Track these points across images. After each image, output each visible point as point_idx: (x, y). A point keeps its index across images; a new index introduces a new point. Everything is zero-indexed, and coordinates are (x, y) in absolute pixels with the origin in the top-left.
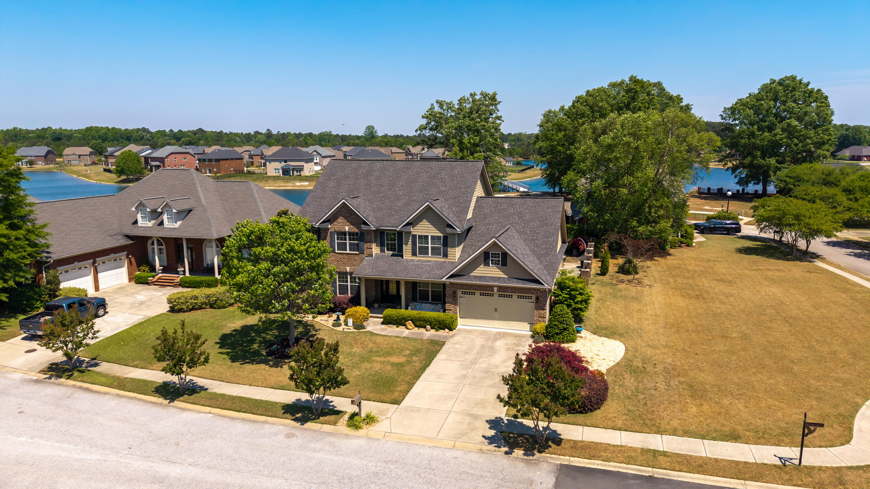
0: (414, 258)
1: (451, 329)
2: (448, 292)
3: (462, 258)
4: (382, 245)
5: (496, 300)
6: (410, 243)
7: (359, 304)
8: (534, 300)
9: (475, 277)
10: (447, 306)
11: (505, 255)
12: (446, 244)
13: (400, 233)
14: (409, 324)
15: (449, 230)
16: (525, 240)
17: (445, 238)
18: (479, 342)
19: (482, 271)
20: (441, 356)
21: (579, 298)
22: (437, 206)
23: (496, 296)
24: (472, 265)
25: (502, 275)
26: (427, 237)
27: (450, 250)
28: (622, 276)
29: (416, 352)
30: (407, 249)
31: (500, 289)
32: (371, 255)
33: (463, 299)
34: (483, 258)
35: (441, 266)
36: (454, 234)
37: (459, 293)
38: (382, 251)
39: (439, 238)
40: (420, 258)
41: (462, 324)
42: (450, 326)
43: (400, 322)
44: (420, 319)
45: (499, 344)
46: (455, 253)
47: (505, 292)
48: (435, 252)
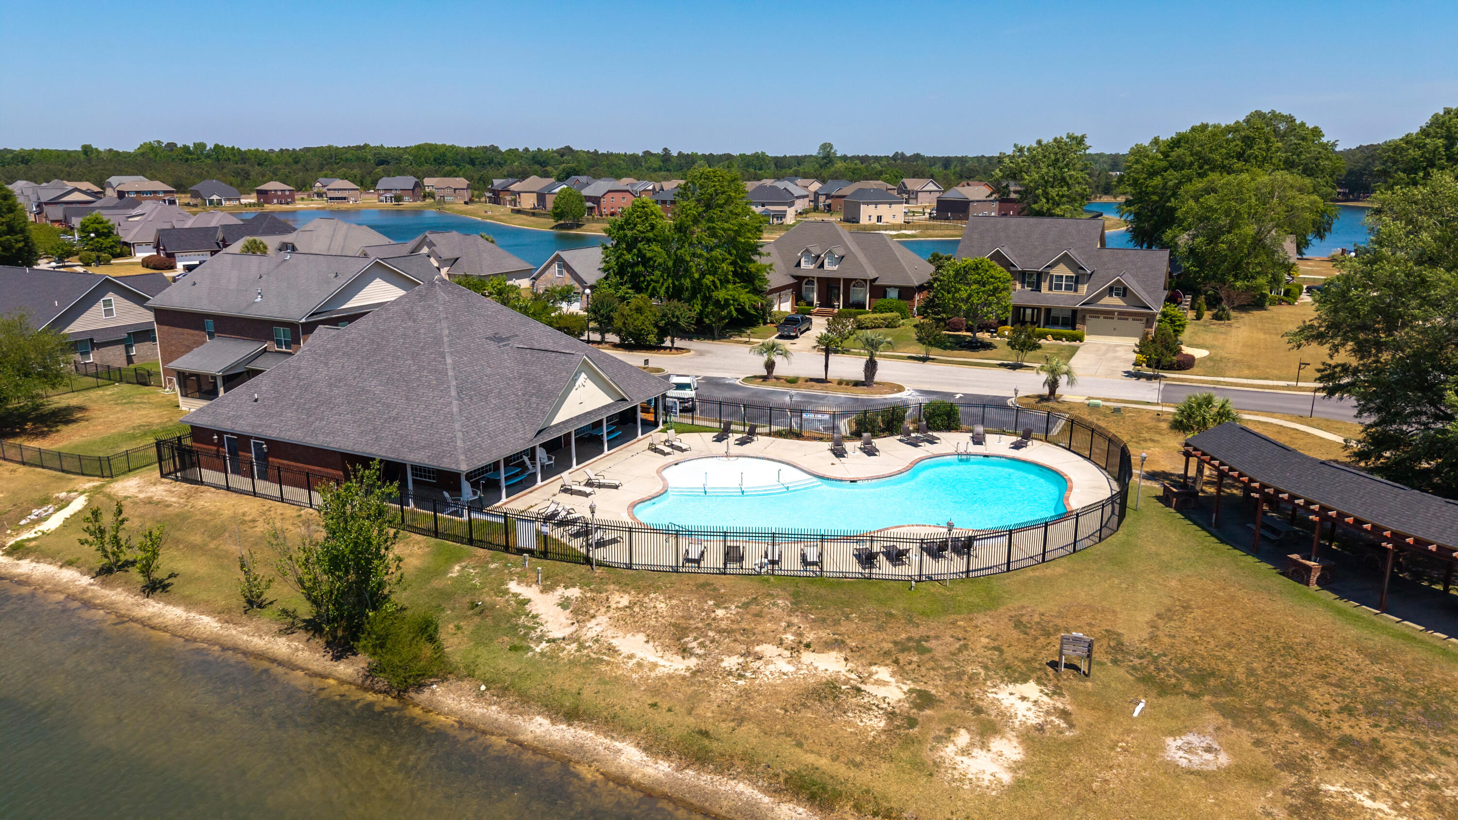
0: (1050, 292)
1: (1081, 341)
2: (1079, 316)
3: (1088, 294)
4: (1023, 282)
5: (1115, 322)
6: (1048, 281)
8: (1144, 321)
9: (1102, 305)
10: (1078, 326)
11: (1125, 289)
12: (1077, 282)
13: (1039, 274)
14: (1049, 337)
15: (1081, 271)
16: (1138, 281)
17: (1077, 277)
19: (1107, 300)
20: (1081, 350)
21: (1178, 323)
22: (1073, 253)
23: (1116, 319)
24: (1100, 296)
25: (1121, 303)
26: (1062, 277)
27: (1080, 286)
28: (1215, 321)
29: (1063, 351)
30: (1045, 286)
31: (1120, 313)
32: (1015, 290)
33: (1090, 321)
34: (1108, 291)
35: (1073, 297)
36: (1084, 275)
37: (1087, 317)
38: (1023, 287)
39: (1072, 277)
40: (1055, 292)
41: (1087, 338)
42: (1079, 339)
43: (1040, 336)
44: (1057, 334)
45: (1120, 347)
46: (1084, 289)
47: (1123, 315)
48: (1068, 288)
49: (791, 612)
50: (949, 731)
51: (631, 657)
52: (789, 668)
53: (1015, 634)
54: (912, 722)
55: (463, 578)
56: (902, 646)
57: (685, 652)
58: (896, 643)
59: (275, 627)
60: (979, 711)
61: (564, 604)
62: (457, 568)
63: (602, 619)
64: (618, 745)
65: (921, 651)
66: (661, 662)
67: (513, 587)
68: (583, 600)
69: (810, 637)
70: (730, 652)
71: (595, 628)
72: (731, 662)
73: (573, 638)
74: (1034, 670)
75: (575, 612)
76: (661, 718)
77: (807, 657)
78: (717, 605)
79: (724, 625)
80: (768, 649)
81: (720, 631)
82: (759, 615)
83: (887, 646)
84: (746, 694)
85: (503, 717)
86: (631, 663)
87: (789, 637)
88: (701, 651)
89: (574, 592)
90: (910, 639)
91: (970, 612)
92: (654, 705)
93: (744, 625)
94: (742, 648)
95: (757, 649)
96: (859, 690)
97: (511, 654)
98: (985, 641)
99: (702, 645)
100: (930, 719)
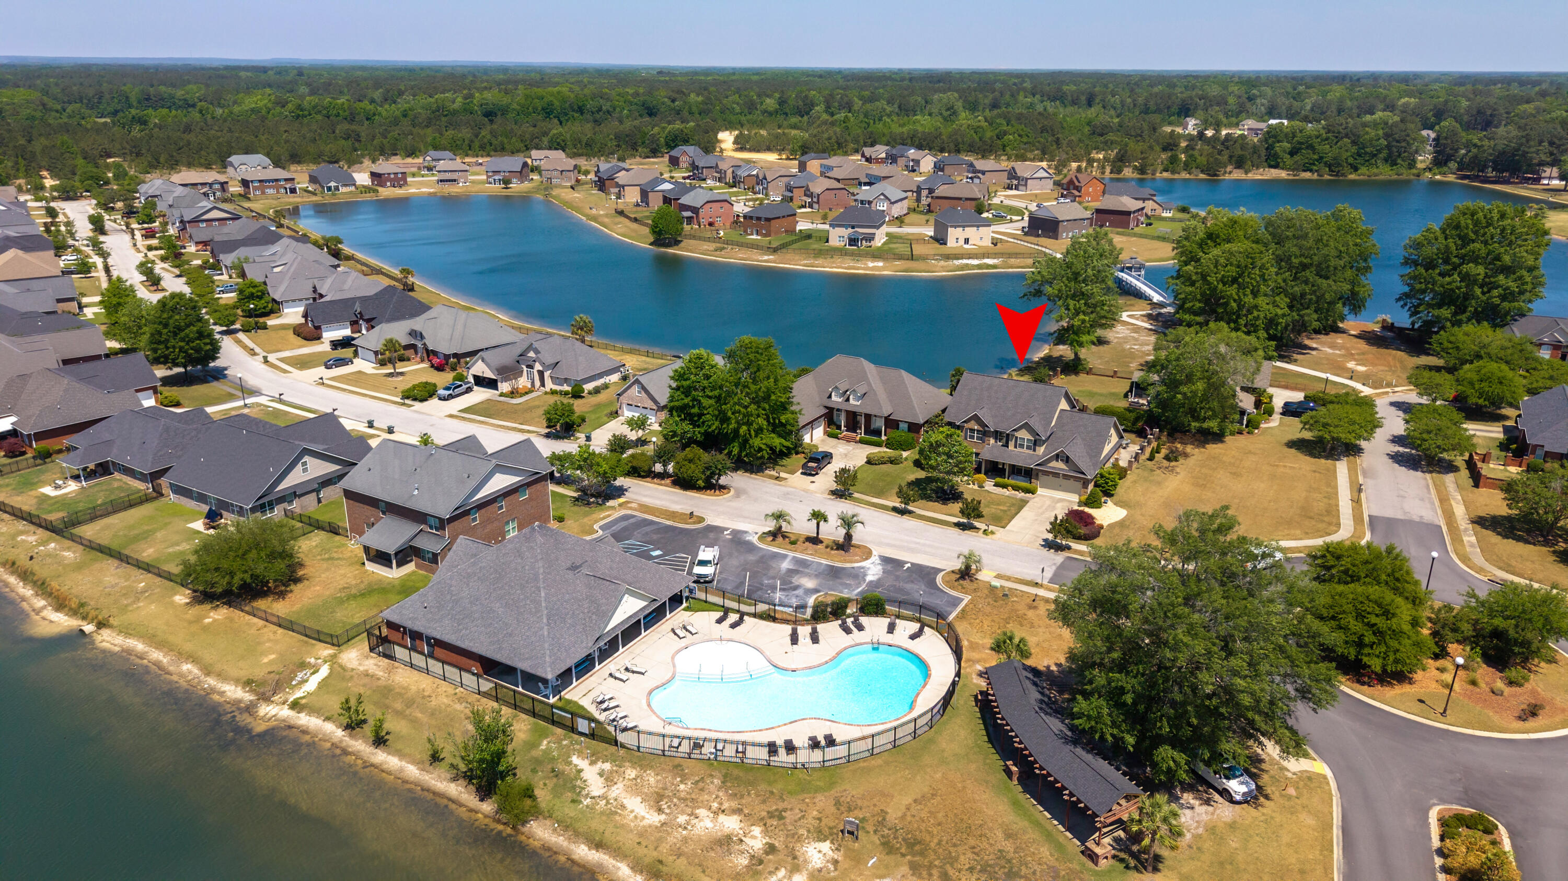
0: (1015, 450)
1: (1033, 494)
2: (1034, 473)
3: (1044, 455)
4: (996, 439)
5: (1061, 480)
6: (1014, 441)
7: (980, 472)
8: (1082, 483)
9: (1050, 467)
10: (1033, 481)
11: (1068, 457)
12: (1035, 445)
13: (1008, 435)
14: (1009, 488)
15: (1037, 437)
16: (1085, 445)
17: (1035, 441)
18: (1048, 503)
19: (1054, 464)
20: (1025, 509)
22: (1032, 422)
24: (1049, 460)
25: (1065, 468)
26: (1024, 439)
27: (1037, 448)
28: (1166, 463)
29: (1013, 505)
30: (1011, 444)
31: (1064, 475)
32: (989, 445)
33: (1043, 478)
34: (1055, 457)
35: (1031, 456)
36: (1040, 439)
37: (1040, 474)
38: (997, 444)
39: (1032, 440)
40: (1019, 449)
41: (1040, 491)
42: (1033, 492)
43: (1004, 486)
44: (1016, 486)
45: (1059, 505)
46: (1041, 450)
47: (1066, 477)
48: (1029, 447)
49: (720, 788)
50: (777, 869)
51: (632, 811)
52: (709, 824)
53: (833, 809)
54: (761, 862)
55: (547, 752)
56: (771, 815)
57: (660, 810)
58: (768, 812)
59: (448, 776)
60: (795, 858)
61: (601, 774)
62: (545, 742)
63: (620, 785)
64: (619, 864)
65: (781, 818)
66: (647, 816)
67: (575, 760)
68: (611, 772)
69: (726, 805)
70: (683, 813)
71: (617, 791)
72: (682, 819)
73: (604, 797)
74: (831, 834)
75: (606, 779)
76: (641, 851)
77: (722, 817)
78: (681, 782)
79: (683, 795)
80: (702, 812)
81: (679, 799)
82: (702, 790)
83: (764, 814)
84: (685, 840)
85: (565, 844)
86: (632, 815)
87: (715, 805)
88: (667, 811)
89: (607, 766)
90: (777, 810)
91: (816, 792)
92: (639, 843)
93: (693, 796)
94: (689, 810)
95: (697, 811)
96: (741, 841)
97: (572, 805)
98: (815, 813)
99: (669, 807)
100: (770, 861)
